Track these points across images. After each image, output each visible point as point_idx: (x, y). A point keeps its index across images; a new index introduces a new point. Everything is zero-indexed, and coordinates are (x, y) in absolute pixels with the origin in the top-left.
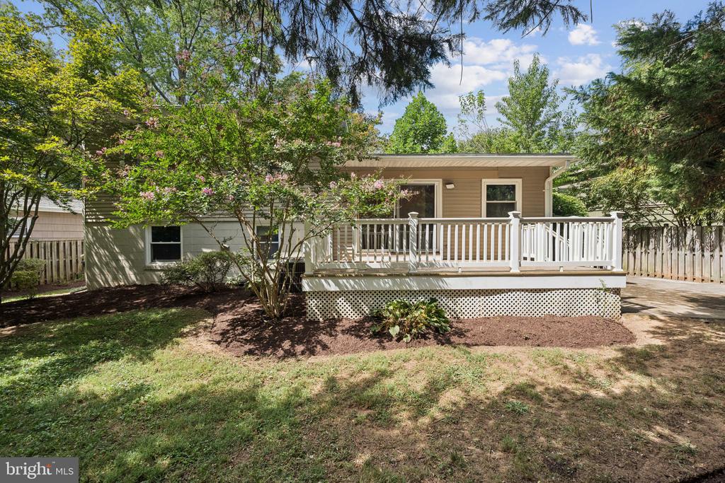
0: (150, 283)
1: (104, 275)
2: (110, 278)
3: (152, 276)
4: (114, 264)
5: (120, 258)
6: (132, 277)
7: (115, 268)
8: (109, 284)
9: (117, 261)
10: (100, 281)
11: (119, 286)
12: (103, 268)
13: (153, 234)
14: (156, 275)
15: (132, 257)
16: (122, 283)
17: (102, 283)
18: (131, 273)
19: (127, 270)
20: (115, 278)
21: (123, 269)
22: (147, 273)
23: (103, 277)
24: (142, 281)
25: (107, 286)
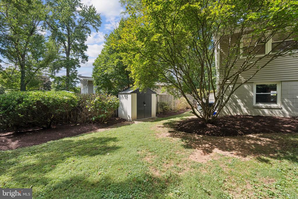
0: (257, 115)
1: (228, 109)
2: (231, 111)
3: (258, 111)
4: (234, 104)
5: (238, 101)
6: (245, 111)
7: (235, 106)
8: (231, 113)
9: (236, 102)
10: (226, 112)
11: (237, 115)
12: (228, 106)
13: (257, 88)
14: (261, 111)
15: (245, 100)
16: (239, 114)
17: (227, 113)
18: (245, 109)
19: (242, 107)
20: (235, 111)
21: (239, 107)
22: (256, 109)
23: (227, 110)
24: (251, 113)
25: (230, 115)
